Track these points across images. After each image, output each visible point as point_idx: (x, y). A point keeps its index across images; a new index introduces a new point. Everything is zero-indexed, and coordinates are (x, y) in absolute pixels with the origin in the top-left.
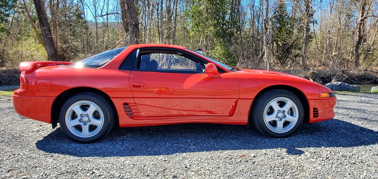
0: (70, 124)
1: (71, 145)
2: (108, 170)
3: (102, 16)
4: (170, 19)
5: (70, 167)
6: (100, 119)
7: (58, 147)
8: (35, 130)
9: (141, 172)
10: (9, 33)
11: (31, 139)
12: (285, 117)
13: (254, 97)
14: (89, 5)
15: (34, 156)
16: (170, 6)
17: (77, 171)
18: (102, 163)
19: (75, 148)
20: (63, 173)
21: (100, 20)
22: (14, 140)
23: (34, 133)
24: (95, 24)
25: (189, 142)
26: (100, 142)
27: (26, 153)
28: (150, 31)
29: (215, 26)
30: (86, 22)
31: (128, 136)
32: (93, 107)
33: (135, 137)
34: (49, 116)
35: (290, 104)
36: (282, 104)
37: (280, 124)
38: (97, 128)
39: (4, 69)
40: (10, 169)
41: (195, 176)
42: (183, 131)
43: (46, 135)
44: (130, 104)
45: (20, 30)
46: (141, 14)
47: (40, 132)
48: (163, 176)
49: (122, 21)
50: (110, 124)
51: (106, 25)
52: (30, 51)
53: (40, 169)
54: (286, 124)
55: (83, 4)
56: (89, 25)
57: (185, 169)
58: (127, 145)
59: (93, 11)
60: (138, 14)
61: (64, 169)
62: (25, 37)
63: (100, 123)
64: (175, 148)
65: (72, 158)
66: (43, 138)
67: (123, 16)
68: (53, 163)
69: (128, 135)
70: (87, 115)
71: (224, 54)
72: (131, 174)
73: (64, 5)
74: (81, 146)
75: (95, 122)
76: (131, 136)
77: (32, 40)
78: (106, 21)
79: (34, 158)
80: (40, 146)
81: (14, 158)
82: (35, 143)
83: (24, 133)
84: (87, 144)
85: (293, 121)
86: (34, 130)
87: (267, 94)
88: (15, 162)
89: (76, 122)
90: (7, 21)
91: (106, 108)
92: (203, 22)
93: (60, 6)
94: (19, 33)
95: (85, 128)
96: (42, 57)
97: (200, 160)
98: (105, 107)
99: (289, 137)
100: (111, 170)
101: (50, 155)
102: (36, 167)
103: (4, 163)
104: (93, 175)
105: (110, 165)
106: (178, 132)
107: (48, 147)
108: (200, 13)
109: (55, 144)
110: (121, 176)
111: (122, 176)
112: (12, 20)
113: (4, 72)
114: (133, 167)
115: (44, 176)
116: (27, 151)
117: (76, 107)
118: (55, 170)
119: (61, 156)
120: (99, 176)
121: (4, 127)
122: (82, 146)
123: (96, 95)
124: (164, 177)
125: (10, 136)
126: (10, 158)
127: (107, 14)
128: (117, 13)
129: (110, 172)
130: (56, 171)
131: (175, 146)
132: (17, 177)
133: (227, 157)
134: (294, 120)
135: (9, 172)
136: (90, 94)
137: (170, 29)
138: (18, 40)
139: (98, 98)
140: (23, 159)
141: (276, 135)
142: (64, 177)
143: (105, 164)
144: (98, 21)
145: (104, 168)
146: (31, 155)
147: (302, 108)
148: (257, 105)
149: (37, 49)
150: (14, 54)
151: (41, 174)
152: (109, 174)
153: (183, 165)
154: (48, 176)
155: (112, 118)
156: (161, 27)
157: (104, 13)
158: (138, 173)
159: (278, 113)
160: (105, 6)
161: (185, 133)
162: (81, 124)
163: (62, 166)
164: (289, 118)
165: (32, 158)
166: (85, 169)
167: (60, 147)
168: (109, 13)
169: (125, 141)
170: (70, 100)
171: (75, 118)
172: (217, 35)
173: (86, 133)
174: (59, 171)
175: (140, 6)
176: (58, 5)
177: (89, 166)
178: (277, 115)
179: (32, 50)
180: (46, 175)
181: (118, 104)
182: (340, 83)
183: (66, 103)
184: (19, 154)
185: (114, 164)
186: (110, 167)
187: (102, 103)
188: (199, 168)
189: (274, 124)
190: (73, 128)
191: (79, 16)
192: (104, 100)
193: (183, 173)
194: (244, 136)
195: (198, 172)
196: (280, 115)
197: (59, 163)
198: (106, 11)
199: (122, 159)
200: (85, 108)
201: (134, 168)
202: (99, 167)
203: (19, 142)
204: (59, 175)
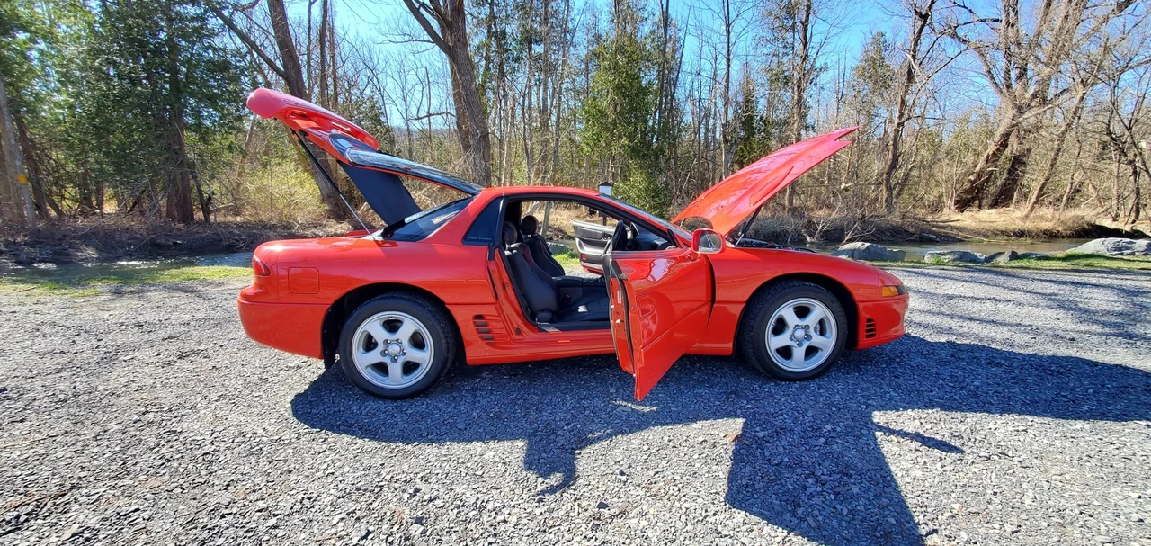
0: (363, 361)
1: (367, 404)
2: (448, 482)
3: (419, 118)
4: (544, 125)
5: (363, 473)
6: (426, 349)
7: (339, 411)
8: (292, 365)
9: (523, 489)
10: (244, 154)
11: (283, 389)
12: (809, 337)
13: (745, 300)
14: (394, 98)
15: (288, 437)
16: (545, 100)
17: (381, 484)
18: (435, 458)
19: (374, 414)
20: (349, 493)
21: (416, 126)
22: (248, 392)
23: (291, 372)
24: (407, 133)
25: (612, 394)
26: (427, 397)
27: (271, 429)
28: (509, 147)
29: (631, 137)
30: (388, 130)
31: (483, 379)
32: (410, 325)
33: (498, 381)
34: (317, 344)
35: (819, 311)
36: (802, 312)
37: (799, 353)
38: (420, 369)
39: (239, 219)
40: (232, 478)
41: (648, 501)
42: (595, 362)
43: (315, 377)
44: (489, 317)
45: (267, 146)
46: (493, 115)
47: (302, 371)
48: (575, 500)
49: (456, 127)
50: (447, 358)
51: (427, 136)
52: (286, 186)
53: (299, 477)
54: (811, 351)
55: (383, 97)
56: (396, 136)
57: (619, 476)
58: (484, 402)
59: (402, 109)
60: (486, 115)
61: (350, 478)
62: (277, 160)
63: (425, 357)
64: (587, 412)
65: (369, 444)
66: (307, 387)
67: (458, 118)
68: (328, 459)
69: (484, 375)
70: (398, 342)
71: (647, 189)
72: (502, 494)
73: (347, 99)
74: (388, 406)
75: (414, 355)
76: (491, 379)
77: (289, 166)
78: (427, 127)
79: (287, 444)
80: (302, 408)
81: (243, 446)
82: (290, 400)
83: (270, 373)
84: (399, 403)
85: (826, 347)
86: (289, 365)
87: (772, 292)
88: (245, 455)
89: (375, 356)
90: (239, 130)
91: (438, 327)
92: (607, 129)
93: (340, 100)
94: (266, 153)
95: (396, 369)
96: (310, 198)
97: (646, 448)
98: (436, 323)
99: (816, 380)
100: (456, 482)
101: (323, 436)
102: (290, 472)
103: (219, 460)
104: (417, 498)
105: (452, 465)
106: (585, 367)
107: (317, 412)
108: (603, 114)
109: (333, 402)
110: (479, 502)
111: (483, 501)
112: (252, 128)
113: (240, 226)
114: (503, 470)
115: (305, 501)
116: (273, 421)
117: (373, 326)
118: (332, 482)
119: (347, 438)
120: (431, 500)
121: (228, 357)
122: (390, 406)
123: (415, 299)
124: (576, 503)
125: (240, 383)
126: (235, 444)
127: (429, 115)
128: (447, 113)
129: (454, 487)
130: (332, 486)
131: (585, 406)
132: (245, 505)
133: (705, 441)
134: (827, 343)
135: (229, 488)
136: (402, 298)
137: (546, 142)
138: (265, 165)
139: (420, 305)
140: (261, 446)
141: (790, 375)
142: (350, 504)
143: (442, 462)
144: (412, 127)
145: (439, 476)
146: (282, 434)
147: (843, 319)
148: (752, 315)
149: (300, 182)
150: (259, 190)
151: (300, 496)
152: (452, 494)
153: (613, 463)
154: (315, 503)
155: (450, 345)
156: (531, 140)
157: (423, 113)
158: (517, 491)
159: (795, 329)
160: (425, 98)
161: (600, 368)
162: (387, 360)
163: (346, 469)
164: (817, 340)
165: (282, 442)
166: (397, 477)
167: (344, 412)
168: (431, 112)
169: (478, 393)
170: (360, 310)
171: (372, 346)
172: (635, 152)
173: (396, 379)
174: (340, 486)
175: (489, 100)
176: (337, 99)
177: (405, 467)
178: (793, 335)
179: (290, 184)
180: (309, 499)
181: (463, 317)
182: (867, 244)
183: (352, 317)
184: (254, 434)
185: (460, 461)
186: (453, 471)
187: (429, 315)
188: (652, 473)
189: (786, 352)
190: (370, 369)
191: (376, 119)
192: (432, 309)
193: (617, 489)
194: (721, 377)
195: (650, 486)
196: (800, 333)
197: (340, 460)
198: (427, 110)
199: (477, 446)
200: (392, 326)
201: (507, 474)
202: (428, 471)
203: (257, 397)
204: (339, 498)
